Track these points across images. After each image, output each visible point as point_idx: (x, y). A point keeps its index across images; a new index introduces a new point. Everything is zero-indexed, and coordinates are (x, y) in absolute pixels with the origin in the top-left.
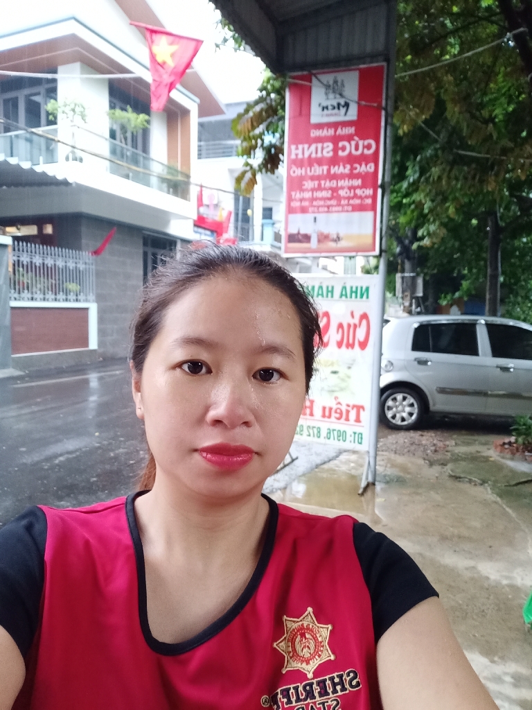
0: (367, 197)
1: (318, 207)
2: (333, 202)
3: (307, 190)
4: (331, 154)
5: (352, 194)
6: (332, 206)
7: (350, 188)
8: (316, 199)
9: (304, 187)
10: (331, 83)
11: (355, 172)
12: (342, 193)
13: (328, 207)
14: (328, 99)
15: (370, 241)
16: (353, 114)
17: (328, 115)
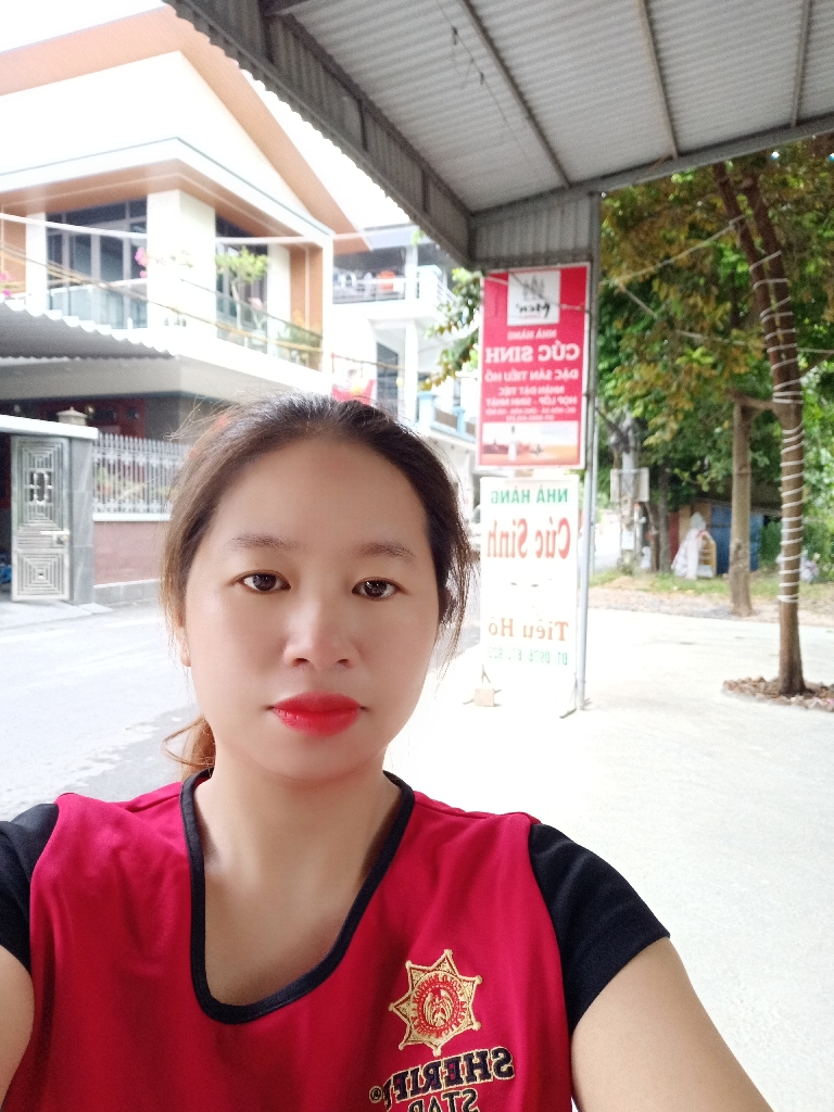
0: (571, 406)
1: (517, 416)
2: (533, 410)
3: (504, 397)
4: (530, 359)
5: (553, 402)
6: (532, 414)
7: (552, 396)
8: (514, 407)
9: (501, 394)
10: (530, 282)
11: (558, 378)
12: (543, 401)
13: (528, 416)
14: (526, 299)
15: (575, 453)
16: (554, 316)
17: (526, 317)
